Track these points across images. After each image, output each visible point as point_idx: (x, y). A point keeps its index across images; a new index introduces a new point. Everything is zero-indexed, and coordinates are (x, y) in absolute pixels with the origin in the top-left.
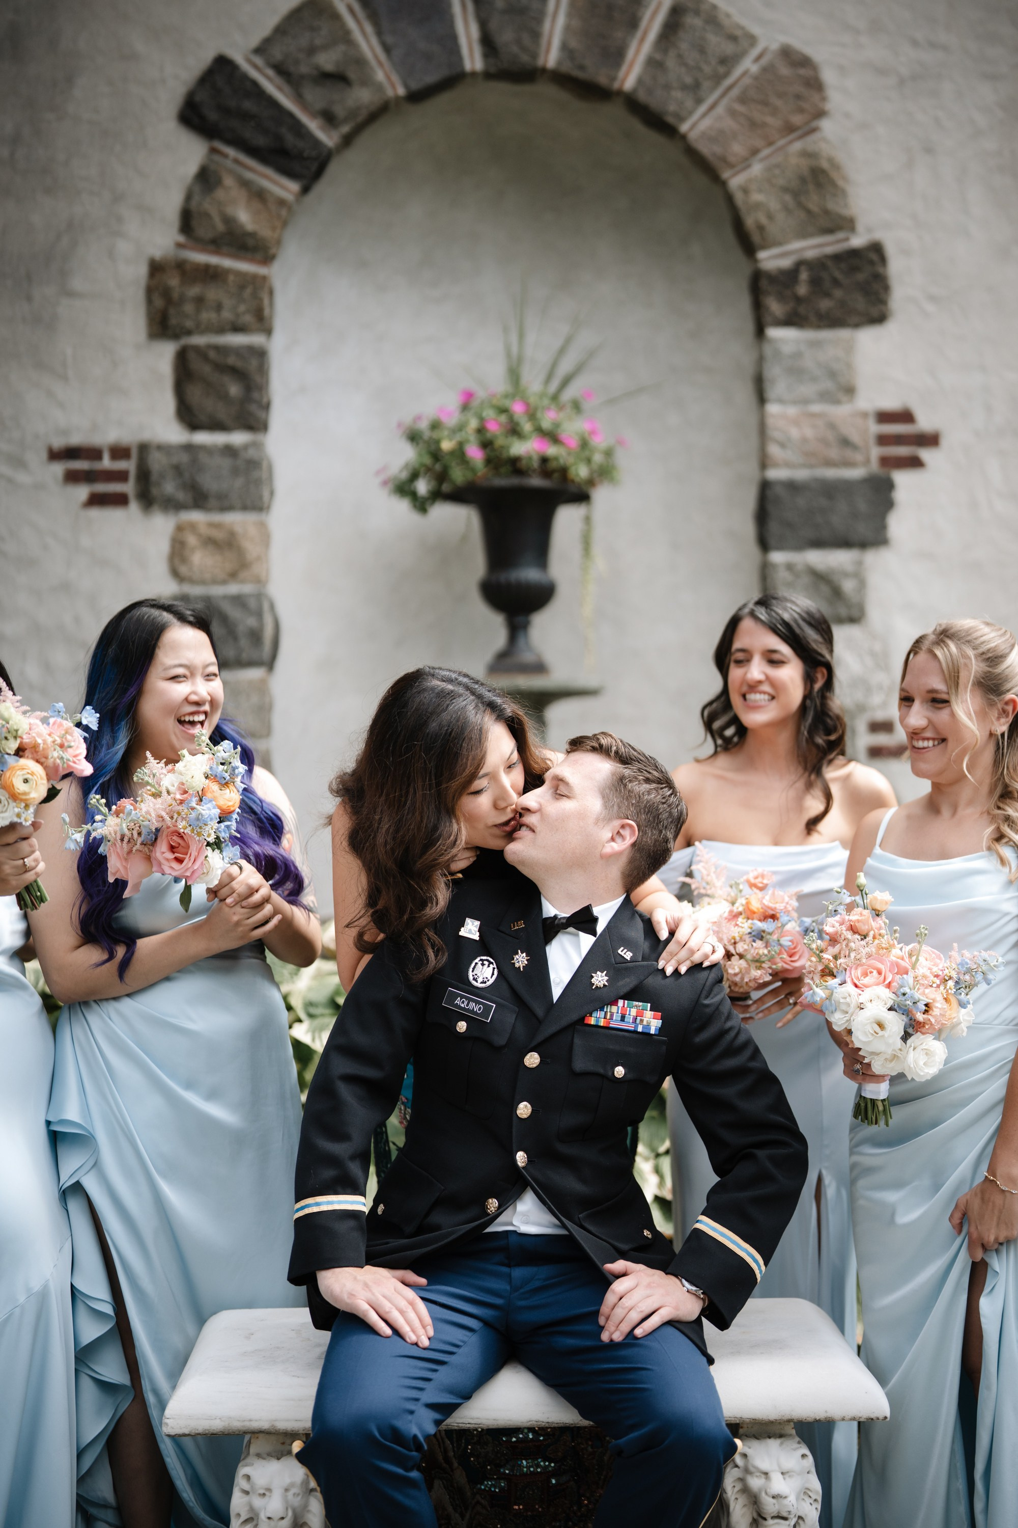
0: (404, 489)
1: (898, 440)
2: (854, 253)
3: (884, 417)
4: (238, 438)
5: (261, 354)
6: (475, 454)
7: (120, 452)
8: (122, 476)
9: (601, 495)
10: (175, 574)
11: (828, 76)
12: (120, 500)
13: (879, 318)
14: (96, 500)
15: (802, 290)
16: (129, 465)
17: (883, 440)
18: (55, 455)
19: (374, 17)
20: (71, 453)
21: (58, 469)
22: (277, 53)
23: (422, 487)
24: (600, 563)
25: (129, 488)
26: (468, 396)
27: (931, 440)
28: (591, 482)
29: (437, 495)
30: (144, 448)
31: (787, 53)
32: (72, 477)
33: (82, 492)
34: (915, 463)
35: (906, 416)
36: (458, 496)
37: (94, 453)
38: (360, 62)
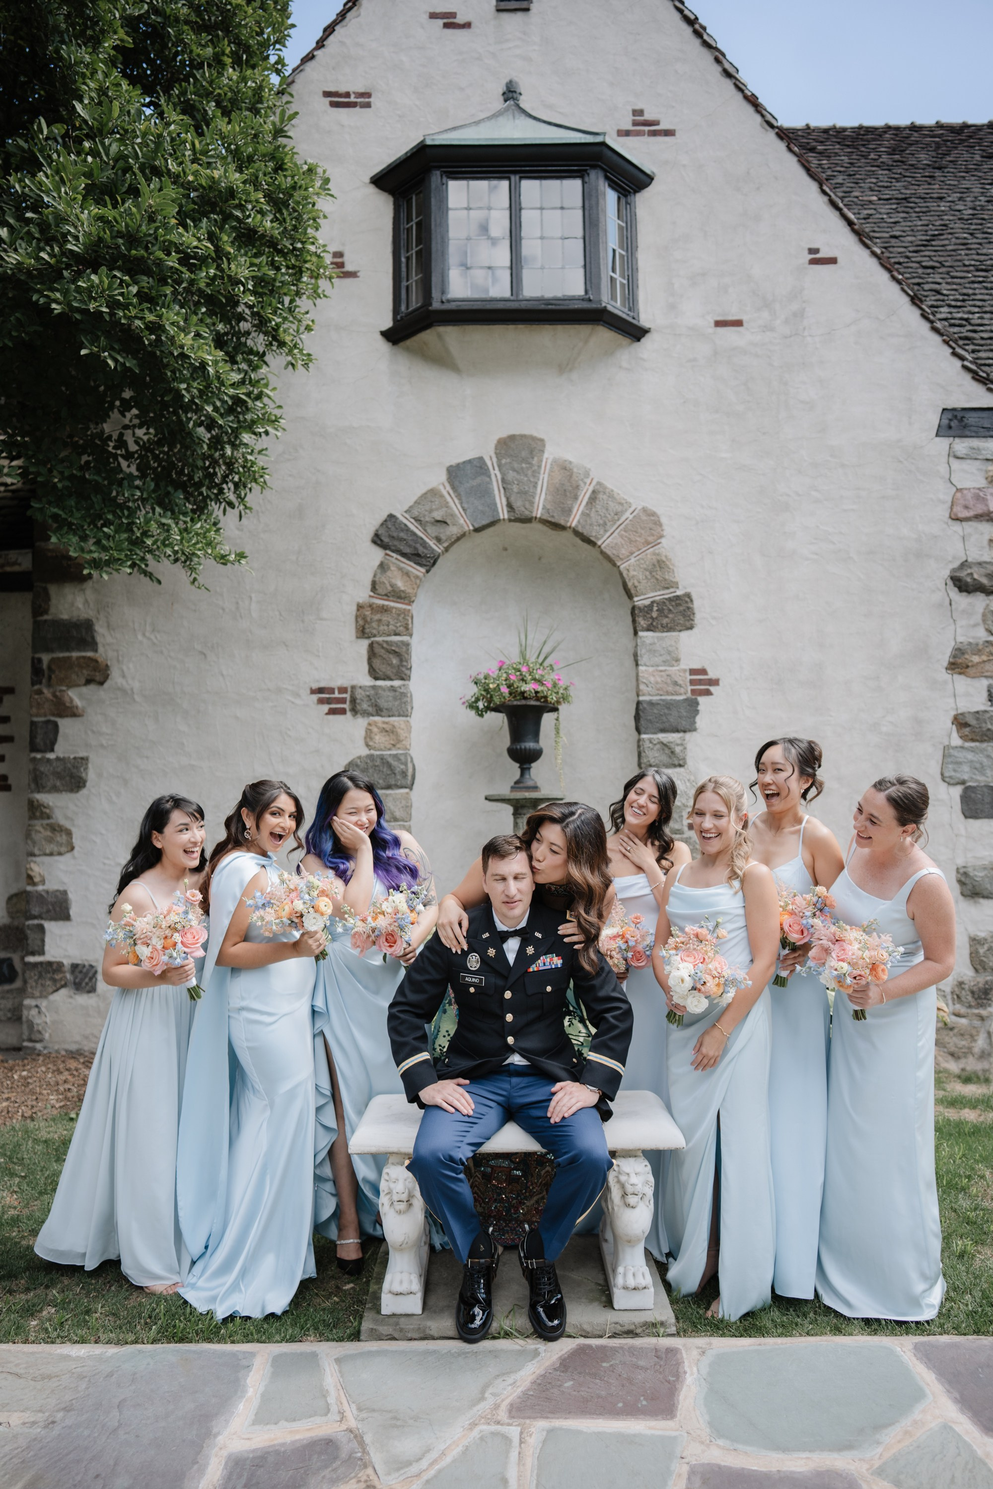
0: (473, 706)
1: (700, 682)
2: (678, 597)
3: (693, 672)
4: (397, 683)
5: (407, 645)
6: (505, 690)
7: (343, 690)
8: (343, 701)
9: (562, 708)
10: (367, 745)
11: (664, 520)
12: (343, 712)
13: (691, 628)
14: (332, 712)
15: (655, 614)
16: (347, 696)
17: (692, 682)
18: (313, 692)
19: (459, 496)
20: (321, 690)
21: (315, 697)
22: (415, 513)
23: (481, 705)
24: (564, 739)
25: (347, 706)
26: (502, 663)
27: (715, 682)
28: (558, 702)
29: (488, 709)
30: (353, 687)
31: (644, 510)
32: (321, 701)
33: (326, 708)
34: (708, 693)
35: (703, 671)
36: (497, 709)
37: (331, 690)
38: (453, 515)
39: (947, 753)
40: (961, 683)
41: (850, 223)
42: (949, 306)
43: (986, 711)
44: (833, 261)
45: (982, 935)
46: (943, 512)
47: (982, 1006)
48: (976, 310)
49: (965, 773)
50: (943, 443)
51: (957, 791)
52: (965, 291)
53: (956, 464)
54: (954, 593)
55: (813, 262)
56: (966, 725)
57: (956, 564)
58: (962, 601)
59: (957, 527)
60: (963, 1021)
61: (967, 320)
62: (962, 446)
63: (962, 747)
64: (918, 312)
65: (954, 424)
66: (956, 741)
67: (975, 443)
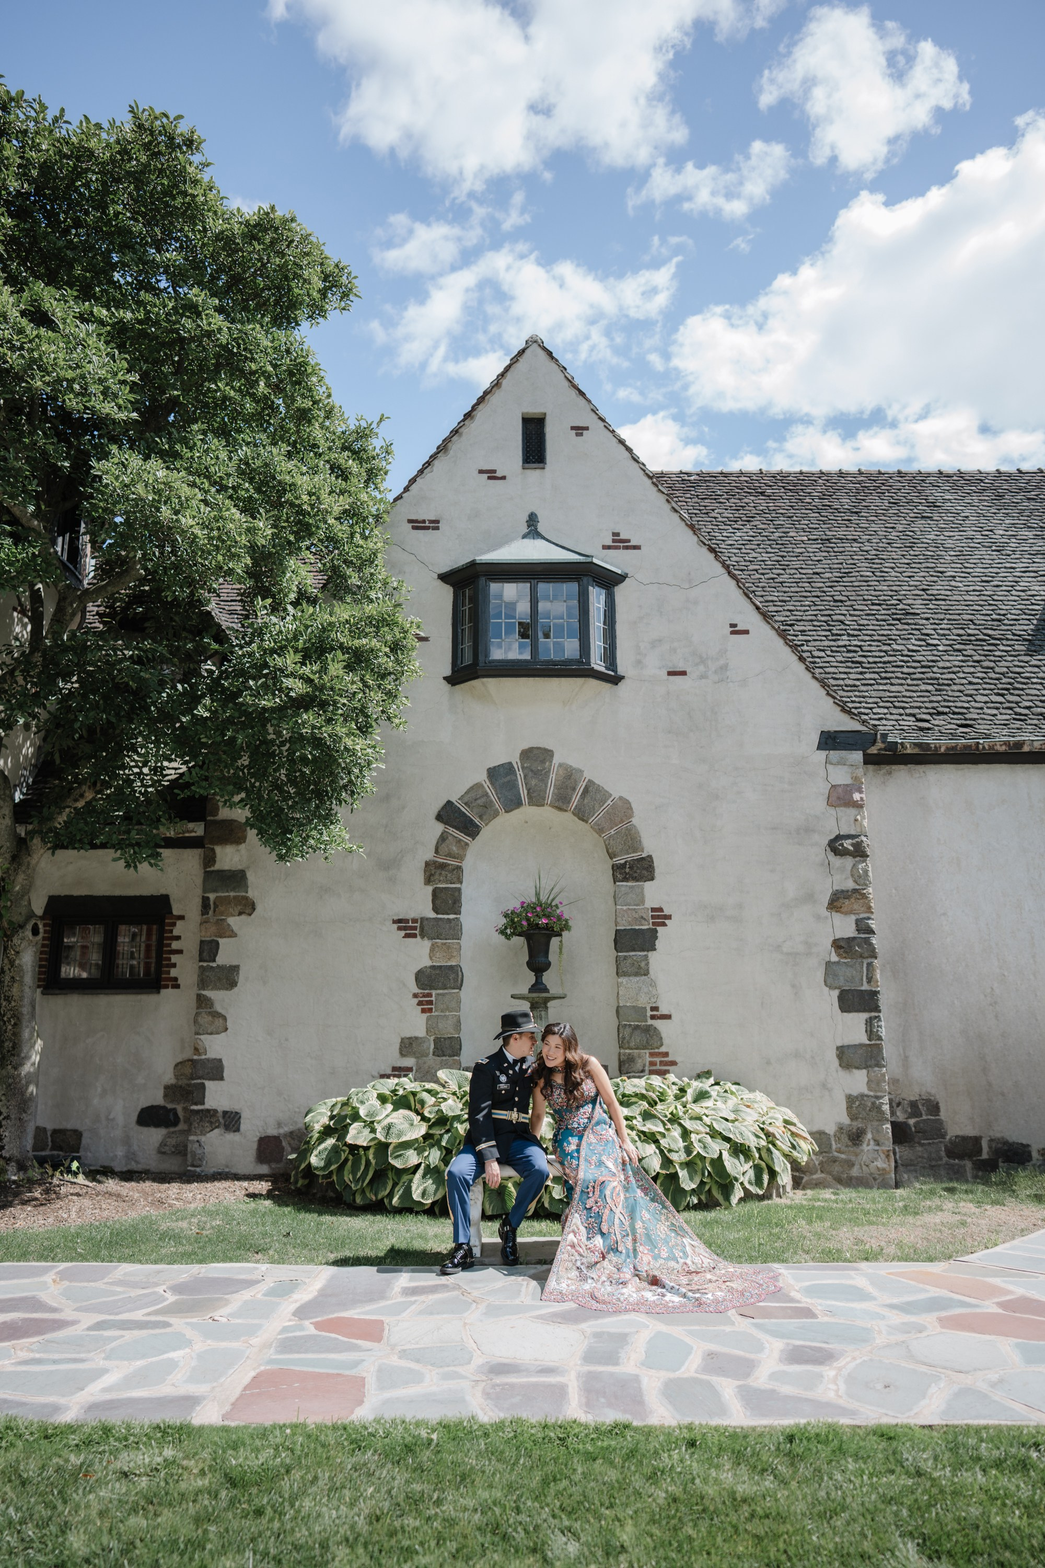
0: (502, 932)
1: (658, 917)
2: (643, 859)
3: (653, 910)
4: (452, 916)
5: (459, 890)
6: (525, 923)
7: (414, 921)
8: (415, 928)
9: (565, 933)
10: (431, 958)
11: (634, 806)
12: (414, 936)
13: (652, 879)
14: (407, 936)
15: (627, 870)
16: (418, 925)
17: (653, 917)
18: (394, 922)
19: (495, 788)
20: (400, 921)
21: (396, 926)
22: (466, 799)
23: (508, 931)
24: (565, 956)
25: (417, 932)
26: (523, 903)
27: (669, 917)
28: (562, 930)
29: (513, 934)
30: (422, 919)
31: (621, 798)
32: (399, 929)
33: (403, 933)
34: (664, 924)
35: (661, 910)
36: (520, 935)
37: (407, 921)
38: (491, 801)
39: (828, 964)
40: (837, 918)
41: (758, 608)
43: (854, 938)
44: (746, 632)
45: (855, 1093)
46: (821, 803)
47: (855, 1145)
49: (841, 981)
50: (823, 754)
51: (836, 993)
53: (830, 767)
54: (831, 856)
55: (733, 633)
56: (840, 947)
57: (832, 837)
58: (837, 861)
59: (832, 811)
60: (843, 1156)
62: (835, 755)
63: (838, 963)
64: (803, 666)
65: (830, 741)
66: (834, 958)
67: (843, 753)
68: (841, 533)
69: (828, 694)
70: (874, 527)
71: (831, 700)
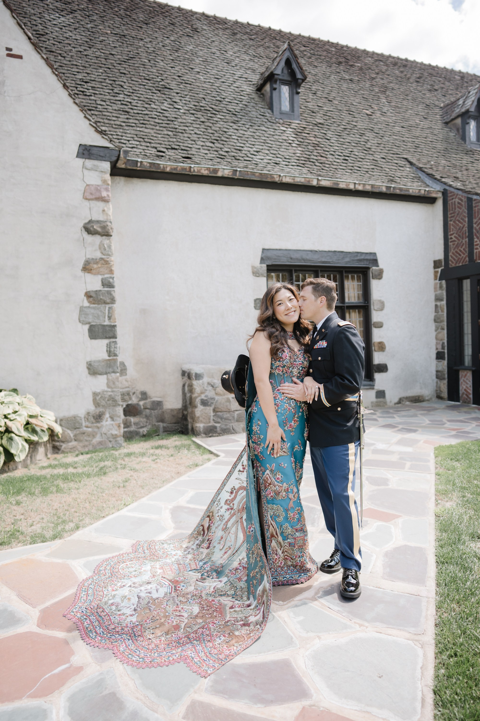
39: (82, 309)
40: (89, 277)
41: (29, 38)
42: (125, 94)
43: (100, 291)
44: (20, 57)
45: (98, 391)
46: (80, 196)
47: (98, 422)
48: (136, 98)
49: (90, 319)
50: (80, 161)
51: (87, 327)
52: (135, 88)
53: (86, 172)
54: (85, 234)
55: (9, 55)
56: (91, 297)
57: (87, 221)
58: (89, 238)
59: (87, 203)
60: (90, 430)
61: (130, 103)
62: (89, 163)
63: (89, 307)
64: (67, 93)
65: (86, 152)
66: (86, 304)
67: (96, 162)
68: (133, 33)
69: (85, 117)
70: (156, 35)
71: (88, 122)
